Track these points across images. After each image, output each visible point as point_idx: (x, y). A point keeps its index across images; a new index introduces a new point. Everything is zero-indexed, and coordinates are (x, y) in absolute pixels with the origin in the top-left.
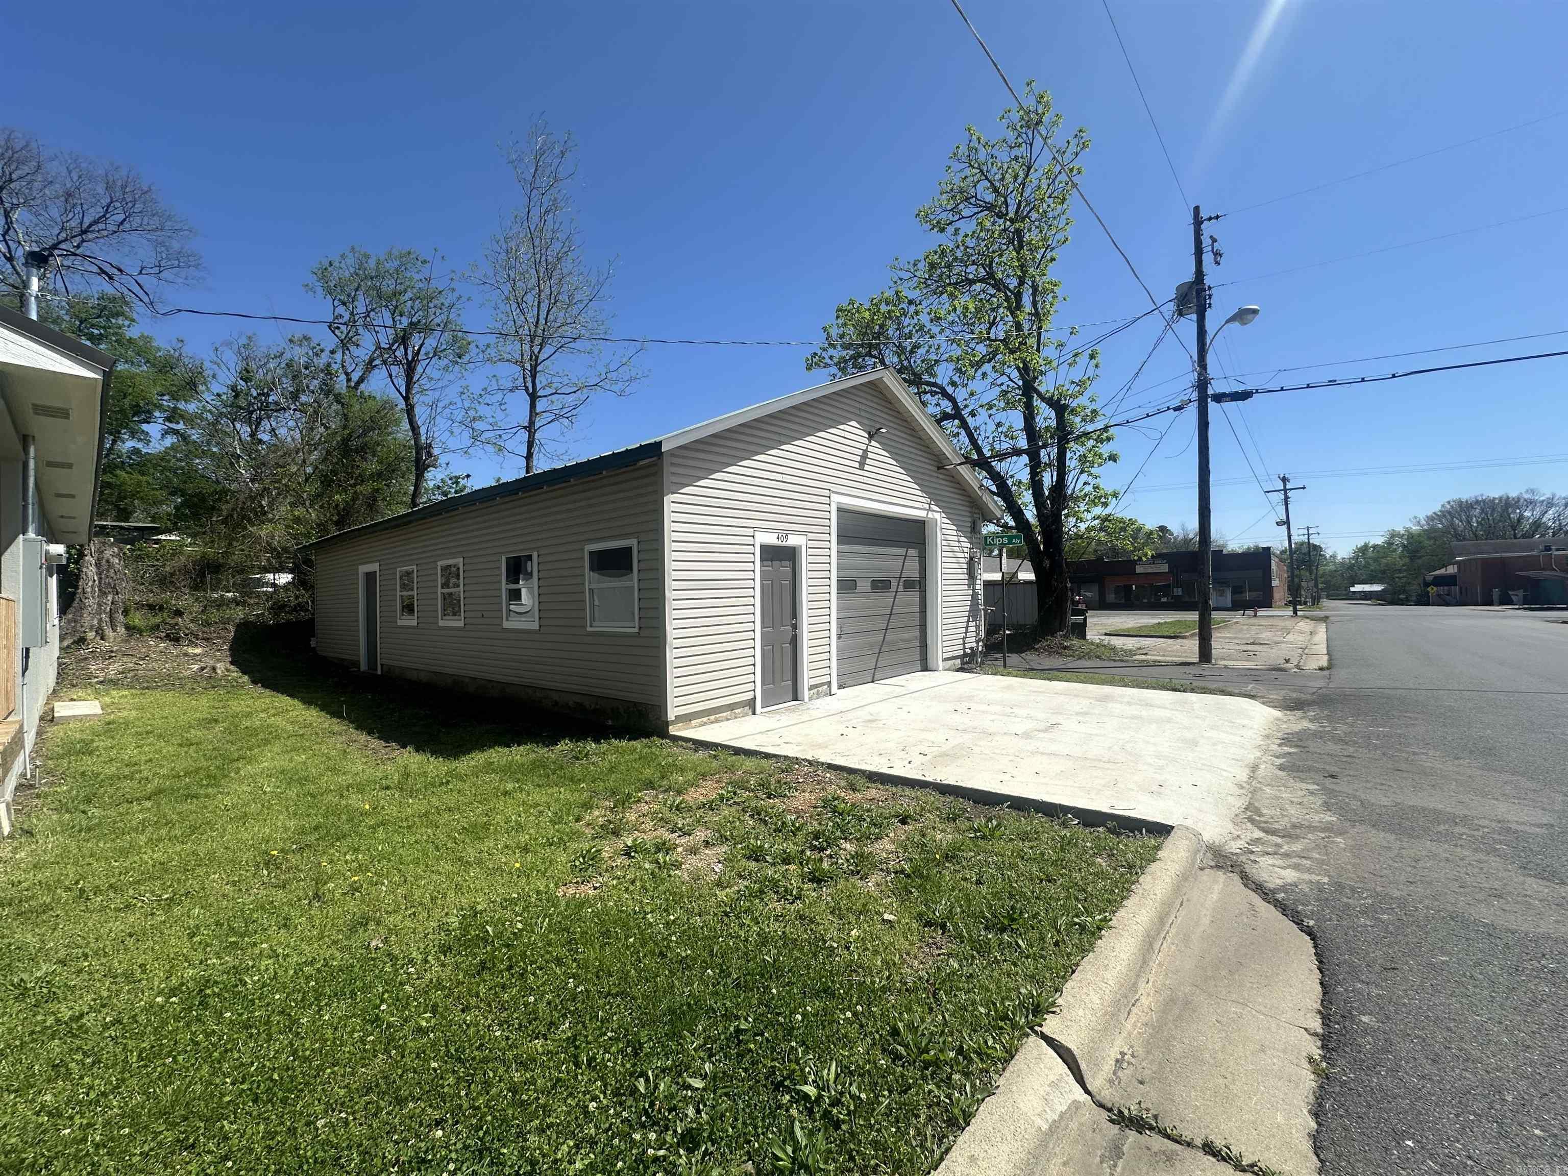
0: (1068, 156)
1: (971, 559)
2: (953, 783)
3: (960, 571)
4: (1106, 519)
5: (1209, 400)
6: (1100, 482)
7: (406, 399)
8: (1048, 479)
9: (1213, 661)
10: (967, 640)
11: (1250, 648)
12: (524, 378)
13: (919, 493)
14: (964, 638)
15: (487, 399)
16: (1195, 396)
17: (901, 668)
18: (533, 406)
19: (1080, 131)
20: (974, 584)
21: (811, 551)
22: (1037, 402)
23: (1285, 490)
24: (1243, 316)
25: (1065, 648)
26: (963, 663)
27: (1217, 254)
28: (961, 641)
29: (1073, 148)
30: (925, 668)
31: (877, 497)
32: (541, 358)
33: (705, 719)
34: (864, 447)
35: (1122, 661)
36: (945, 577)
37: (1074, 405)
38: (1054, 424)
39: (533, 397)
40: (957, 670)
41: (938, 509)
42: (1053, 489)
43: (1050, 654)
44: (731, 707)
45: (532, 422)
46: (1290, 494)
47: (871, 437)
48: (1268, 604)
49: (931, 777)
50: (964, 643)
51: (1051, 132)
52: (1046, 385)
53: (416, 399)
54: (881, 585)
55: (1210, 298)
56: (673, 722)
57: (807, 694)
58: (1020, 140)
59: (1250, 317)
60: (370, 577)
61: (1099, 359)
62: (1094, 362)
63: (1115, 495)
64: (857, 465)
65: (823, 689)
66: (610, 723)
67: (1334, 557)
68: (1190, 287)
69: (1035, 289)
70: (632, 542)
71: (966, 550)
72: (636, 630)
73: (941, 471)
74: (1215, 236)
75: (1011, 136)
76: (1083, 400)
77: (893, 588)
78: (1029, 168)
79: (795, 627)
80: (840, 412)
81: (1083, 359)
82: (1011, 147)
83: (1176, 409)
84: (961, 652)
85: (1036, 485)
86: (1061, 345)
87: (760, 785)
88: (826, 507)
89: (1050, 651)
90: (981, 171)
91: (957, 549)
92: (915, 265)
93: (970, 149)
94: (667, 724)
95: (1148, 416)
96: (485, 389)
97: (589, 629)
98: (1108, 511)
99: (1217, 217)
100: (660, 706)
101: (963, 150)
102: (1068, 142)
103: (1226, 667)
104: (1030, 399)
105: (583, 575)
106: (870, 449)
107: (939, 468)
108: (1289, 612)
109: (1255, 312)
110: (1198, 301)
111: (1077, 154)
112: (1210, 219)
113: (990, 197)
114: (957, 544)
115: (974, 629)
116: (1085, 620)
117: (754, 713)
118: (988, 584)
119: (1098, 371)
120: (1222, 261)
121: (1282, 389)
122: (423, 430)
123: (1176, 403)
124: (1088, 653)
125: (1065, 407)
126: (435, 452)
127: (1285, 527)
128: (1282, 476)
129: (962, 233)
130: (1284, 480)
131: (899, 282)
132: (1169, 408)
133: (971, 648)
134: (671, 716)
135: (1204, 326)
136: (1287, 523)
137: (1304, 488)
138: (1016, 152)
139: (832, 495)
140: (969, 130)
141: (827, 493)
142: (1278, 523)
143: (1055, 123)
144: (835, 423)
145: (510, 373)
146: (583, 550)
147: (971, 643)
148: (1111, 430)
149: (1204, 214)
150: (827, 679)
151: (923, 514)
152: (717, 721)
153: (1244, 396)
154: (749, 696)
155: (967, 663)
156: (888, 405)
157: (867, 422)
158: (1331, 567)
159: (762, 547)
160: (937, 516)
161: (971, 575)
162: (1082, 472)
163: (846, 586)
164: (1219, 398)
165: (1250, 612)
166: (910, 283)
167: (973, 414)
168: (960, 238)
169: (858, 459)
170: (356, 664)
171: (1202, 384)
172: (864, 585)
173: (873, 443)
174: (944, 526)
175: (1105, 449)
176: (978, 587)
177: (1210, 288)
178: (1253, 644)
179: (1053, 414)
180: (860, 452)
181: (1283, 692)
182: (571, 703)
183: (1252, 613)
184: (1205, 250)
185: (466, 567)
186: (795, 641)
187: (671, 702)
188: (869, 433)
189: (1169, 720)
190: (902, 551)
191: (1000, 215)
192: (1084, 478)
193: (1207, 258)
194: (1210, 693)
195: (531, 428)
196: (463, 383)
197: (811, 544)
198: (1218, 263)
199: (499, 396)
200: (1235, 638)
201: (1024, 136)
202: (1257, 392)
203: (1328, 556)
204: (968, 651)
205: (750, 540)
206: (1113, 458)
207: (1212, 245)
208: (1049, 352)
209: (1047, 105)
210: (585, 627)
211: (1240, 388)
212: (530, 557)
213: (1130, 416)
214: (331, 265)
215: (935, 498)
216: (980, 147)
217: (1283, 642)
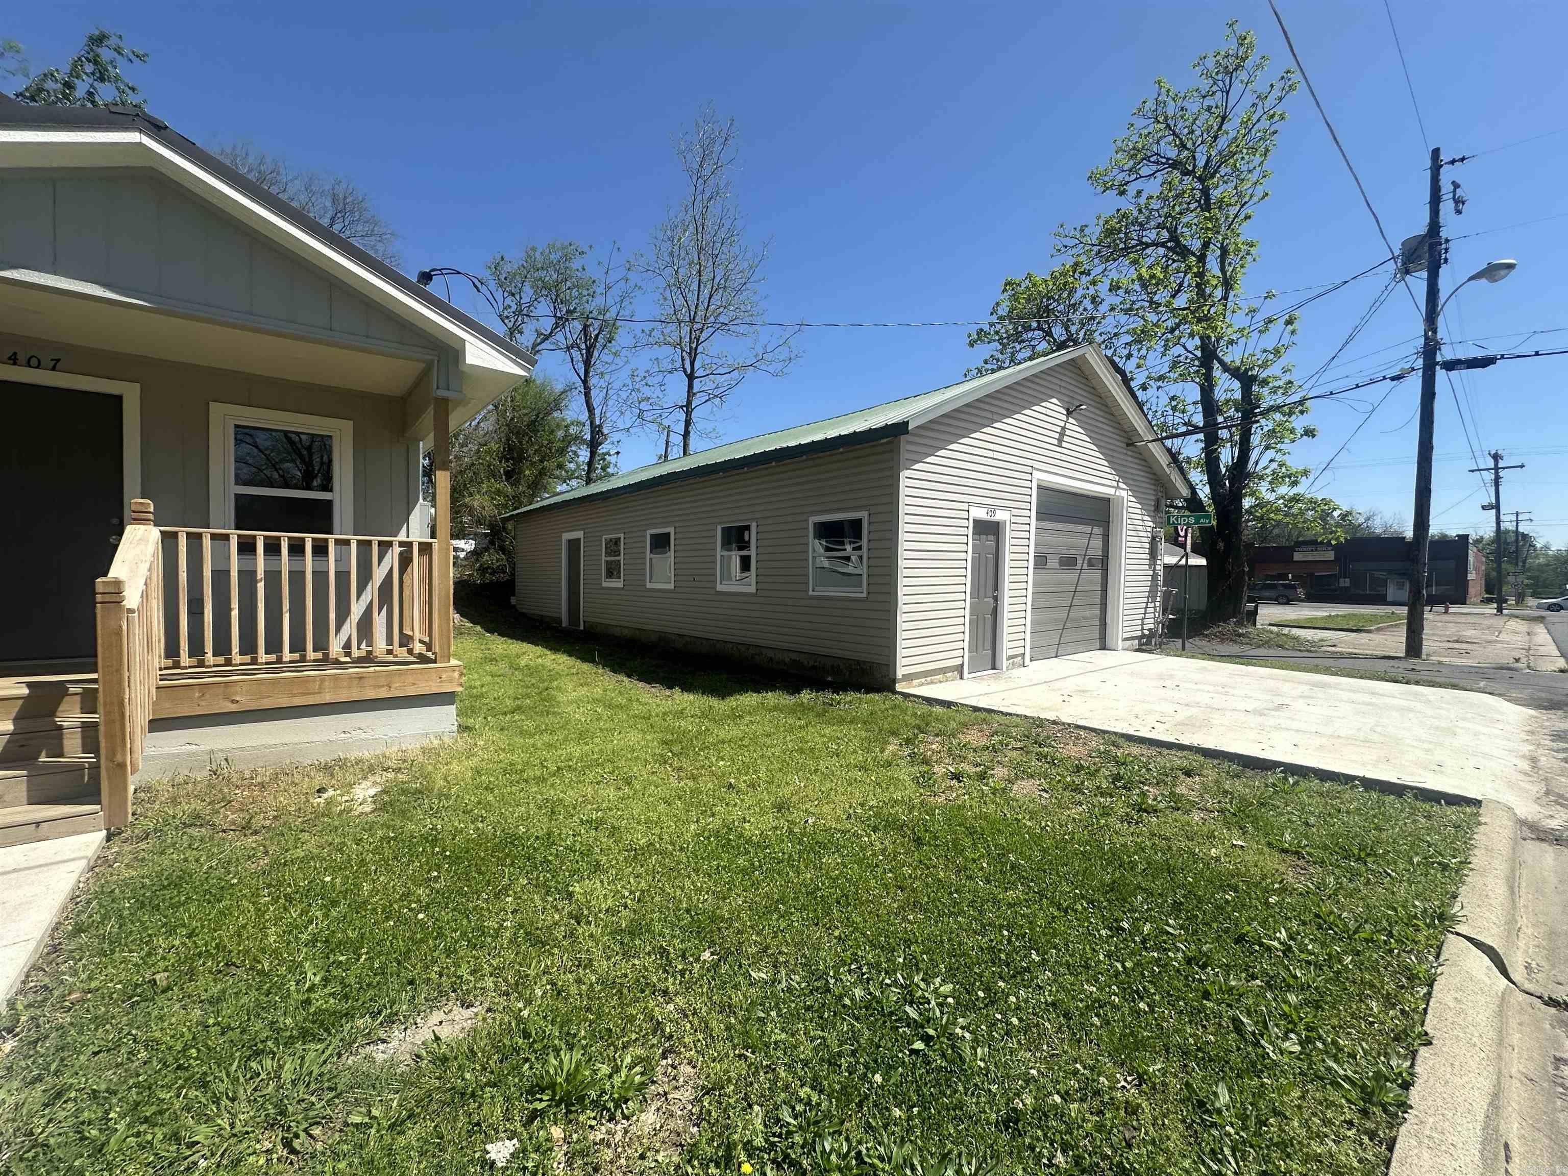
0: (1271, 100)
1: (1154, 538)
2: (1212, 747)
3: (1141, 550)
4: (1296, 499)
5: (1438, 368)
6: (1287, 459)
7: (585, 382)
8: (1226, 456)
9: (1424, 657)
10: (1146, 621)
11: (1456, 645)
12: (683, 360)
13: (1108, 470)
14: (1143, 619)
15: (650, 381)
16: (1420, 363)
17: (1082, 645)
18: (690, 386)
19: (1288, 72)
20: (1155, 564)
21: (1014, 527)
22: (1217, 372)
23: (1496, 468)
24: (1492, 272)
25: (1240, 635)
26: (1140, 644)
27: (1459, 202)
28: (1140, 622)
29: (1276, 93)
30: (1103, 647)
31: (1069, 473)
32: (702, 339)
33: (923, 680)
34: (1062, 424)
35: (1308, 651)
36: (1128, 556)
37: (1263, 375)
38: (1238, 395)
39: (691, 377)
40: (1137, 650)
41: (1124, 486)
42: (1231, 469)
43: (1222, 641)
44: (943, 671)
45: (689, 403)
46: (1502, 473)
47: (1069, 413)
48: (1462, 600)
49: (1186, 740)
50: (1143, 624)
51: (1252, 78)
52: (1232, 356)
53: (593, 381)
54: (1068, 562)
55: (1446, 252)
56: (901, 680)
57: (1005, 663)
58: (1215, 88)
59: (1503, 272)
60: (574, 545)
61: (1296, 325)
62: (1290, 328)
63: (1306, 473)
64: (1056, 442)
65: (1018, 661)
66: (830, 679)
67: (1547, 547)
68: (1420, 243)
69: (1224, 252)
70: (863, 515)
71: (1149, 529)
72: (864, 595)
73: (1131, 448)
74: (1458, 181)
75: (1205, 84)
76: (1274, 370)
77: (1079, 566)
78: (1224, 118)
79: (996, 599)
80: (1042, 390)
81: (1278, 327)
82: (1204, 97)
83: (1393, 379)
84: (1139, 633)
85: (1210, 463)
86: (1253, 311)
87: (1025, 736)
88: (1028, 484)
89: (1223, 638)
90: (1168, 126)
91: (1140, 528)
92: (1082, 231)
93: (1158, 103)
94: (894, 681)
95: (1357, 386)
96: (647, 371)
97: (811, 593)
98: (1295, 490)
99: (1463, 159)
100: (888, 665)
101: (1150, 105)
102: (1272, 86)
103: (1440, 663)
104: (1210, 369)
105: (807, 544)
106: (1068, 426)
107: (1128, 445)
108: (1491, 609)
109: (1510, 267)
110: (1431, 256)
111: (1281, 99)
112: (1453, 162)
113: (1172, 153)
114: (1140, 523)
115: (1152, 610)
116: (1256, 608)
117: (961, 678)
118: (1167, 567)
119: (1295, 338)
120: (1465, 209)
121: (1537, 354)
122: (597, 412)
123: (1395, 372)
124: (1267, 642)
125: (1254, 378)
126: (605, 431)
127: (1494, 511)
128: (1493, 452)
129: (1145, 195)
130: (1496, 457)
131: (1063, 250)
132: (1384, 378)
133: (1149, 630)
134: (900, 672)
135: (1437, 284)
136: (1497, 507)
137: (1522, 466)
138: (1208, 102)
139: (1035, 472)
140: (1159, 82)
141: (1029, 470)
142: (1484, 508)
143: (1259, 67)
144: (1039, 401)
145: (669, 355)
146: (807, 520)
147: (1150, 624)
148: (1308, 404)
149: (1444, 157)
150: (1021, 651)
151: (1111, 491)
152: (932, 683)
153: (1486, 362)
154: (958, 661)
155: (1145, 644)
156: (1084, 381)
157: (1066, 399)
158: (1542, 560)
159: (975, 521)
160: (1124, 494)
161: (1153, 554)
162: (1267, 448)
163: (1041, 561)
164: (1450, 366)
165: (1441, 609)
166: (1074, 251)
167: (1144, 387)
168: (1142, 200)
169: (1057, 436)
170: (559, 621)
171: (1430, 349)
172: (1053, 562)
173: (1071, 420)
174: (1130, 504)
175: (1298, 423)
176: (1158, 567)
177: (1447, 241)
178: (1457, 641)
179: (1236, 384)
180: (1059, 429)
181: (1526, 691)
182: (787, 660)
183: (1442, 610)
184: (1444, 197)
185: (678, 536)
186: (995, 612)
187: (900, 662)
188: (1068, 410)
189: (1410, 710)
190: (1088, 529)
191: (1186, 173)
192: (1270, 454)
193: (1447, 207)
194: (1440, 686)
195: (688, 408)
196: (632, 366)
197: (1014, 519)
198: (1459, 212)
199: (660, 378)
200: (1433, 635)
201: (1220, 84)
202: (1502, 357)
203: (1538, 546)
204: (1147, 632)
205: (965, 514)
206: (1309, 433)
207: (1454, 191)
208: (1239, 320)
209: (1251, 46)
210: (807, 591)
211: (1479, 354)
212: (748, 528)
213: (1333, 387)
214: (502, 259)
215: (1123, 475)
216: (1169, 100)
217: (1496, 641)
